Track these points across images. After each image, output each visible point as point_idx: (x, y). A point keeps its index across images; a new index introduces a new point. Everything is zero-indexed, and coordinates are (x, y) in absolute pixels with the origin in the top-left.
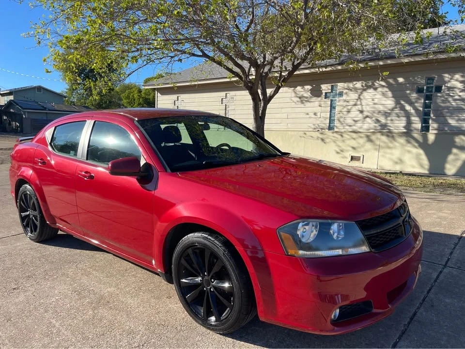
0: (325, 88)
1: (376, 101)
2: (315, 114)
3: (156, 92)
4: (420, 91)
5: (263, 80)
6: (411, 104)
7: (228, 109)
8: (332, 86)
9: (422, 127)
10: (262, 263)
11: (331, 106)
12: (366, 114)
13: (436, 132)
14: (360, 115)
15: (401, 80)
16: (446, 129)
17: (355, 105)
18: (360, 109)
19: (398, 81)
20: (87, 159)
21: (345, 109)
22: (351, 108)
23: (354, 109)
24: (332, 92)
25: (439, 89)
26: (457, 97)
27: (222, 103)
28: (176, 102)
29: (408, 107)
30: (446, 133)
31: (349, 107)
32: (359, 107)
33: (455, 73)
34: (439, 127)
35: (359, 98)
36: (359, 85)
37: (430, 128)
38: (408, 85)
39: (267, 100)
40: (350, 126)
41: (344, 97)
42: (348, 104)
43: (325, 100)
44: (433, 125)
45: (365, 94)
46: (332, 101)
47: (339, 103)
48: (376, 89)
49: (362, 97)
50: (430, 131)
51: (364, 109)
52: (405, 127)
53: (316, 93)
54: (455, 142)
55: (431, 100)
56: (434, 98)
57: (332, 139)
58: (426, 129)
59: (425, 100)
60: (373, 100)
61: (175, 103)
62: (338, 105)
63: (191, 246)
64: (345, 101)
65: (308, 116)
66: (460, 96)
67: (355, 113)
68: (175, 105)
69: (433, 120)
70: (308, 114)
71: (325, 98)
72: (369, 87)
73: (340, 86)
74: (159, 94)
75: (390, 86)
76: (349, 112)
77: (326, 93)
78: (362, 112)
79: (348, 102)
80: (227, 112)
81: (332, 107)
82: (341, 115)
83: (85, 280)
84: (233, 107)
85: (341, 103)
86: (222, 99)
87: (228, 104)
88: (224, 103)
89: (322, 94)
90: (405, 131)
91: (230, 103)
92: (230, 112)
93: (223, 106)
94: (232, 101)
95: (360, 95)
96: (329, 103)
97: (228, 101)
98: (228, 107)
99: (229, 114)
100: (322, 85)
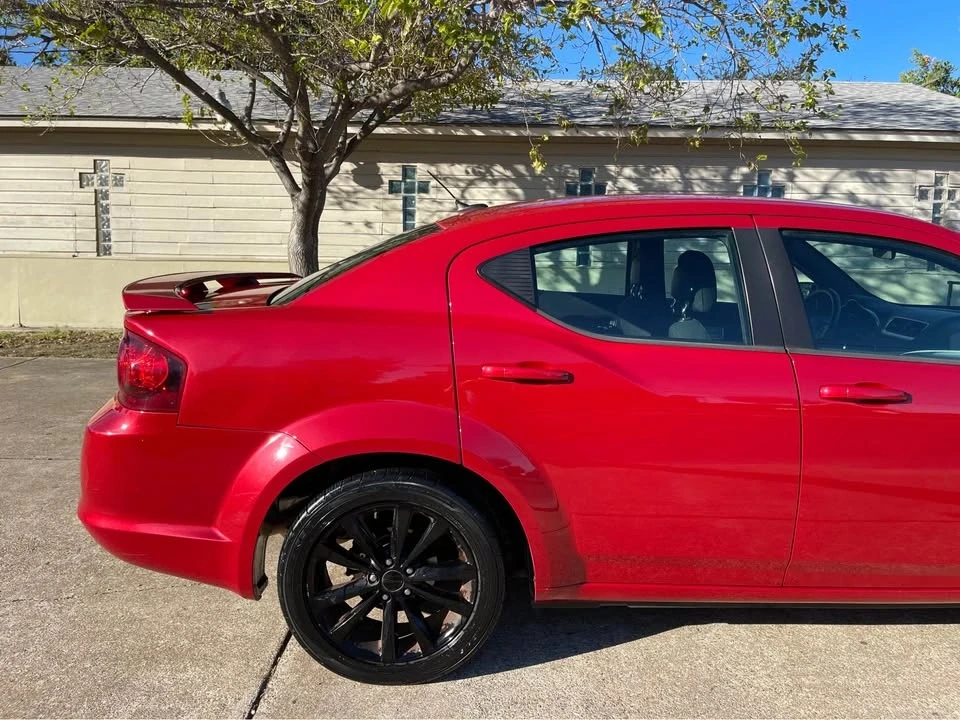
0: (389, 171)
2: (368, 226)
4: (571, 191)
8: (405, 169)
9: (578, 256)
11: (405, 205)
13: (600, 265)
16: (617, 260)
19: (533, 169)
21: (436, 218)
22: (447, 216)
24: (404, 179)
25: (601, 189)
27: (81, 187)
30: (617, 267)
31: (444, 215)
33: (624, 165)
34: (604, 256)
35: (463, 197)
36: (459, 170)
37: (592, 258)
38: (551, 179)
41: (432, 194)
42: (441, 208)
43: (391, 196)
44: (595, 254)
45: (474, 191)
46: (405, 199)
47: (422, 204)
48: (494, 182)
49: (467, 196)
50: (592, 264)
53: (368, 178)
58: (584, 259)
62: (419, 209)
64: (434, 200)
70: (350, 223)
71: (391, 192)
72: (483, 178)
73: (422, 170)
75: (519, 179)
77: (391, 182)
79: (440, 203)
80: (100, 209)
81: (408, 214)
84: (126, 199)
85: (426, 204)
86: (80, 174)
87: (104, 189)
88: (88, 185)
89: (382, 183)
90: (551, 263)
91: (110, 188)
92: (113, 212)
93: (88, 195)
94: (119, 181)
95: (463, 192)
96: (400, 203)
97: (104, 182)
98: (106, 196)
99: (110, 216)
100: (379, 164)
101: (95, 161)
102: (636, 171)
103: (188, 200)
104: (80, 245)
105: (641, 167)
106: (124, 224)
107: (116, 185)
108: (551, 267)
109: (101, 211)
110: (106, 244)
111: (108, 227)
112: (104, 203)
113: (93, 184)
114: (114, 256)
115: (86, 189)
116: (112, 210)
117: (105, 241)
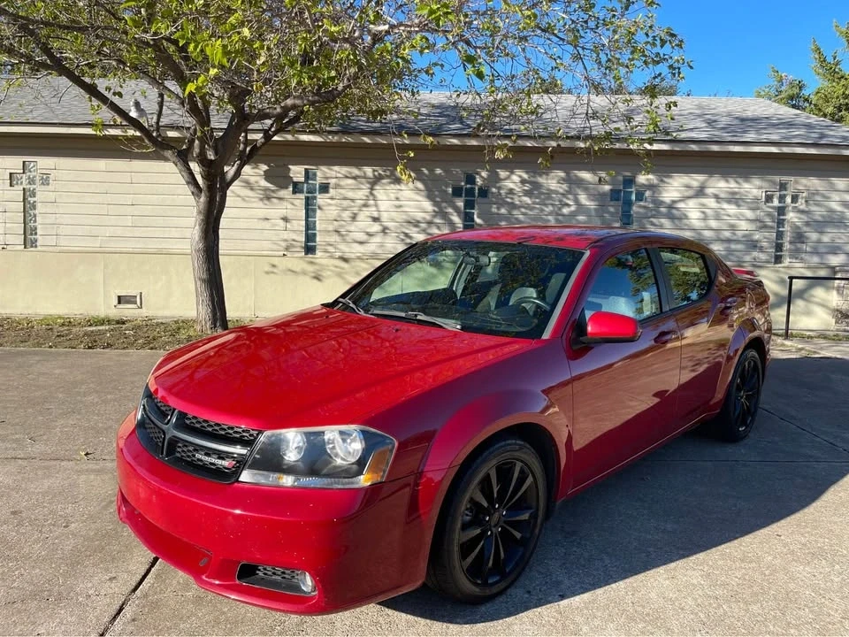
0: (297, 172)
8: (307, 172)
15: (438, 171)
17: (365, 205)
18: (375, 214)
24: (306, 181)
27: (11, 185)
31: (355, 210)
43: (294, 196)
46: (307, 199)
57: (332, 271)
62: (320, 208)
65: (266, 225)
71: (294, 192)
75: (420, 178)
76: (354, 217)
77: (295, 183)
78: (377, 220)
84: (52, 196)
86: (11, 174)
87: (32, 187)
88: (17, 184)
91: (38, 187)
92: (40, 209)
93: (17, 193)
94: (45, 181)
96: (302, 203)
97: (32, 181)
98: (33, 194)
99: (37, 212)
101: (24, 162)
103: (108, 199)
104: (10, 239)
106: (51, 219)
107: (43, 184)
109: (28, 207)
110: (32, 237)
111: (35, 221)
112: (31, 200)
113: (22, 183)
114: (39, 248)
115: (16, 187)
116: (39, 205)
117: (31, 234)
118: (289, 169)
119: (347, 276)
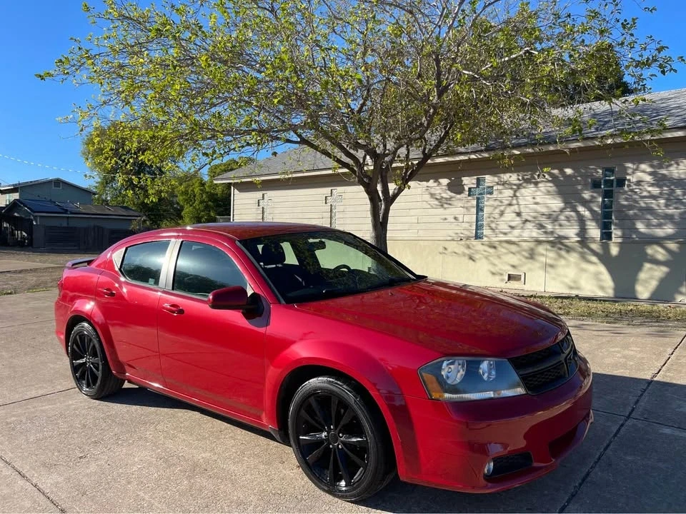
0: (469, 182)
1: (538, 200)
2: (455, 218)
3: (232, 188)
4: (596, 185)
5: (383, 173)
6: (585, 203)
7: (334, 211)
8: (478, 179)
9: (602, 234)
10: (402, 413)
11: (478, 205)
12: (525, 216)
13: (620, 240)
14: (518, 219)
15: (569, 171)
16: (634, 236)
17: (510, 205)
18: (517, 211)
19: (565, 172)
20: (173, 289)
21: (497, 211)
22: (505, 209)
23: (509, 209)
24: (478, 186)
25: (621, 182)
26: (645, 194)
27: (326, 203)
28: (261, 202)
29: (581, 209)
30: (634, 242)
31: (502, 208)
32: (515, 208)
33: (640, 162)
34: (624, 234)
35: (515, 195)
36: (513, 178)
37: (613, 236)
38: (579, 178)
39: (390, 200)
40: (505, 234)
41: (495, 195)
42: (500, 204)
43: (469, 198)
44: (616, 233)
45: (523, 191)
46: (478, 199)
47: (488, 203)
48: (536, 184)
49: (518, 194)
50: (614, 240)
51: (522, 210)
52: (578, 235)
53: (456, 188)
54: (646, 254)
55: (612, 197)
56: (615, 195)
58: (607, 236)
59: (604, 198)
60: (534, 198)
61: (259, 203)
62: (487, 206)
63: (313, 393)
64: (496, 199)
66: (649, 192)
67: (510, 216)
68: (259, 205)
69: (616, 225)
71: (469, 195)
72: (528, 181)
73: (489, 179)
74: (236, 190)
75: (554, 179)
76: (502, 214)
77: (470, 189)
78: (519, 214)
79: (500, 200)
80: (333, 215)
81: (479, 209)
82: (492, 219)
83: (170, 444)
84: (341, 208)
85: (491, 202)
86: (326, 197)
87: (335, 204)
88: (328, 202)
89: (464, 190)
90: (579, 239)
91: (337, 203)
93: (328, 207)
94: (340, 199)
95: (515, 191)
96: (475, 203)
97: (334, 200)
98: (335, 208)
99: (336, 217)
100: (463, 178)
101: (331, 190)
102: (652, 166)
105: (656, 162)
107: (339, 201)
108: (578, 242)
113: (330, 202)
115: (328, 204)
116: (337, 214)
118: (462, 181)
119: (491, 258)
